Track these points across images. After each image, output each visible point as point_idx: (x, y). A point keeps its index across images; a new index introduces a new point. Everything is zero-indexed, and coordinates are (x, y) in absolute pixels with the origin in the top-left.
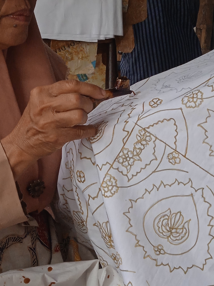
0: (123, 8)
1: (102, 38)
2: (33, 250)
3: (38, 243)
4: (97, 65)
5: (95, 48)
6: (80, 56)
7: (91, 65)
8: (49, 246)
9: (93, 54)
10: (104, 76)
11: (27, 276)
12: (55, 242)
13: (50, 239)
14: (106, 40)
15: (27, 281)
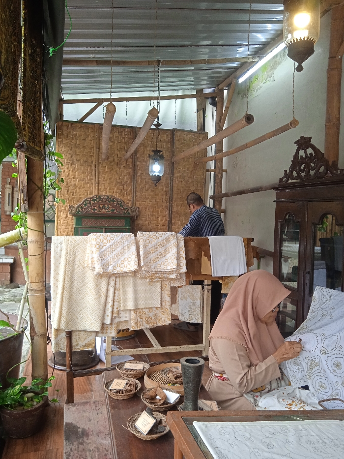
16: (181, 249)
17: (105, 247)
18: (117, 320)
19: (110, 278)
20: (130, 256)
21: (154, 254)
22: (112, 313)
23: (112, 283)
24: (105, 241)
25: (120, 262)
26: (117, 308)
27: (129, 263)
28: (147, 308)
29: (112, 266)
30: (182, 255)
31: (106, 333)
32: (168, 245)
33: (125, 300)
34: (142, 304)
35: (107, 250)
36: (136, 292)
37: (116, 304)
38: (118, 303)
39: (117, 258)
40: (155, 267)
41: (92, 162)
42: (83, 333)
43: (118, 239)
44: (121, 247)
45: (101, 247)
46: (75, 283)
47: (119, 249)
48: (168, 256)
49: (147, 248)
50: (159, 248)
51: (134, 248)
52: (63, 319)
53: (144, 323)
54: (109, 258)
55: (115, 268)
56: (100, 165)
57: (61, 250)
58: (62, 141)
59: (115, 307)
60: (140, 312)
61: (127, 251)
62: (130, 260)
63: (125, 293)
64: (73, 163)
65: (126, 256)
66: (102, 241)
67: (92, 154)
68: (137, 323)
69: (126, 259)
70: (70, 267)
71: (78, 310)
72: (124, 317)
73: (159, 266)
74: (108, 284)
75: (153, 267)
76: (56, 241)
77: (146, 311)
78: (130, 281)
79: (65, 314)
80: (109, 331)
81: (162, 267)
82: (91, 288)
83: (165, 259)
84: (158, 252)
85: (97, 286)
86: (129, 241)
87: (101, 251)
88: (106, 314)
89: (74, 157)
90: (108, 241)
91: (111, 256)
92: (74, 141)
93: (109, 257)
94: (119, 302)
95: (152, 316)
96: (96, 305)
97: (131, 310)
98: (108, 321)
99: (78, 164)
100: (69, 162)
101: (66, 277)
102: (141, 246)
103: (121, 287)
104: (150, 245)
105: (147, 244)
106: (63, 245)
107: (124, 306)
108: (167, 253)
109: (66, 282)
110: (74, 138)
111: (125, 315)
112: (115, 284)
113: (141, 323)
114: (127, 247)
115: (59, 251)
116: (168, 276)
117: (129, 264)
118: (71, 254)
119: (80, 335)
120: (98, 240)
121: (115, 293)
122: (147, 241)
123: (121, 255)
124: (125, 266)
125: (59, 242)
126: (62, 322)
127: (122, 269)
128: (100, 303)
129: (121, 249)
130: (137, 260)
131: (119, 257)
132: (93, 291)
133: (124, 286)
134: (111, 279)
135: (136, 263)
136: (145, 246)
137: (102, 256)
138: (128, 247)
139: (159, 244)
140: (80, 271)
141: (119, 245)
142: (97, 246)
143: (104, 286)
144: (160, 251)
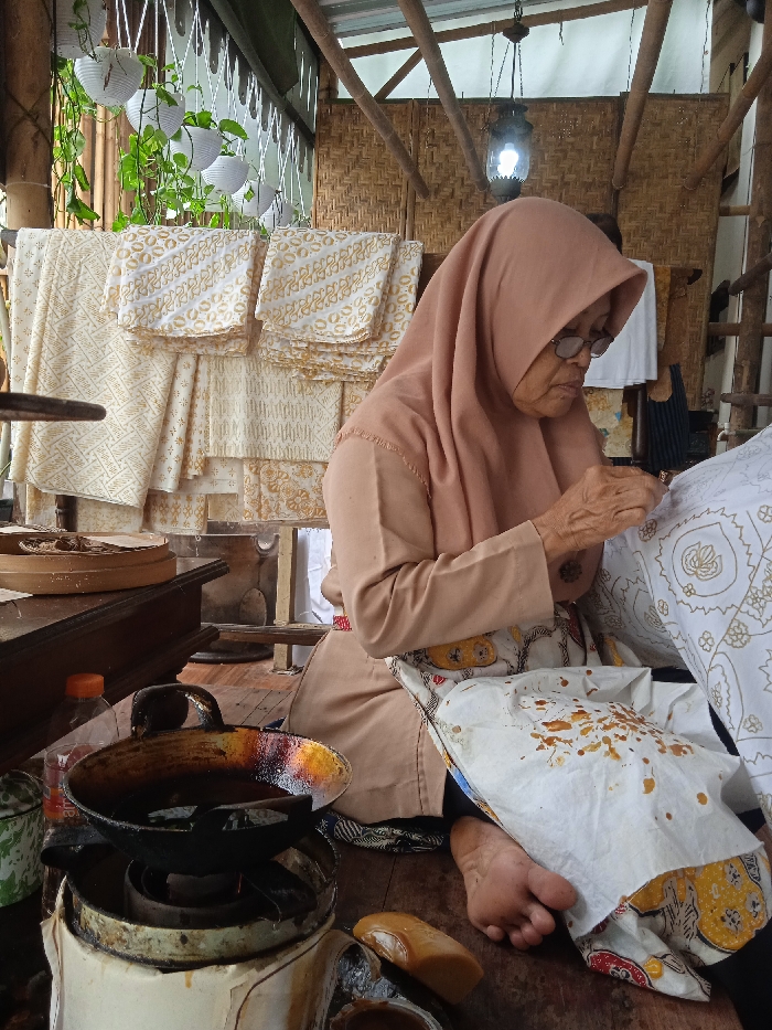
0: (658, 345)
1: (630, 383)
2: (564, 647)
3: (569, 639)
4: (621, 416)
5: (620, 396)
6: (601, 406)
7: (614, 418)
8: (583, 645)
9: (617, 403)
10: (631, 431)
11: (565, 678)
12: (589, 641)
13: (583, 636)
14: (635, 385)
15: (565, 683)
16: (404, 280)
17: (156, 261)
18: (205, 488)
19: (178, 356)
20: (227, 289)
21: (309, 290)
22: (185, 463)
23: (185, 375)
24: (160, 242)
25: (197, 306)
26: (200, 451)
27: (223, 308)
28: (293, 462)
29: (170, 314)
30: (403, 299)
31: (174, 521)
32: (361, 266)
33: (222, 430)
34: (275, 447)
35: (164, 268)
36: (255, 409)
37: (196, 437)
38: (202, 437)
39: (189, 293)
40: (304, 327)
41: (398, 203)
42: (105, 511)
43: (203, 238)
44: (207, 261)
45: (145, 258)
46: (75, 360)
47: (197, 269)
48: (354, 296)
49: (289, 270)
50: (327, 271)
51: (243, 267)
52: (34, 455)
53: (283, 505)
54: (166, 292)
55: (178, 321)
56: (418, 208)
57: (39, 264)
58: (328, 153)
59: (195, 447)
60: (270, 472)
61: (222, 274)
62: (226, 299)
63: (223, 410)
64: (350, 209)
65: (217, 289)
66: (150, 241)
67: (398, 183)
68: (258, 502)
69: (216, 299)
70: (59, 314)
71: (84, 441)
72: (226, 481)
73: (320, 325)
74: (173, 375)
75: (297, 325)
76: (26, 240)
77: (290, 469)
78: (238, 372)
79: (38, 443)
80: (181, 518)
81: (331, 328)
82: (118, 380)
83: (343, 305)
84: (322, 285)
85: (136, 376)
86: (235, 247)
87: (142, 269)
88: (167, 464)
89: (353, 194)
90: (171, 244)
91: (173, 288)
92: (355, 152)
93: (168, 289)
94: (207, 433)
95: (309, 490)
96: (129, 429)
97: (241, 461)
98: (168, 484)
99: (361, 211)
100: (342, 204)
101: (46, 340)
102: (268, 262)
103: (212, 386)
104: (298, 262)
105: (289, 258)
106: (43, 251)
107: (222, 447)
108: (354, 288)
109: (45, 355)
110: (355, 143)
111: (229, 477)
112: (195, 379)
113: (272, 504)
114: (223, 262)
115: (32, 268)
116: (356, 364)
117: (222, 311)
118: (65, 277)
119: (99, 516)
120: (140, 239)
121: (192, 406)
122: (292, 249)
123: (203, 285)
124: (212, 317)
125: (35, 241)
126: (31, 465)
127: (199, 325)
128: (142, 426)
129: (204, 267)
130: (244, 299)
131: (196, 291)
132: (124, 389)
133: (221, 386)
134: (182, 363)
135: (240, 308)
136: (280, 264)
137: (143, 285)
138: (229, 263)
139: (330, 259)
140: (90, 328)
141: (200, 255)
142: (134, 255)
143: (158, 378)
144: (330, 280)
